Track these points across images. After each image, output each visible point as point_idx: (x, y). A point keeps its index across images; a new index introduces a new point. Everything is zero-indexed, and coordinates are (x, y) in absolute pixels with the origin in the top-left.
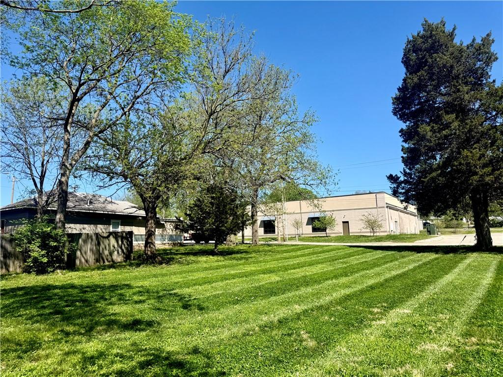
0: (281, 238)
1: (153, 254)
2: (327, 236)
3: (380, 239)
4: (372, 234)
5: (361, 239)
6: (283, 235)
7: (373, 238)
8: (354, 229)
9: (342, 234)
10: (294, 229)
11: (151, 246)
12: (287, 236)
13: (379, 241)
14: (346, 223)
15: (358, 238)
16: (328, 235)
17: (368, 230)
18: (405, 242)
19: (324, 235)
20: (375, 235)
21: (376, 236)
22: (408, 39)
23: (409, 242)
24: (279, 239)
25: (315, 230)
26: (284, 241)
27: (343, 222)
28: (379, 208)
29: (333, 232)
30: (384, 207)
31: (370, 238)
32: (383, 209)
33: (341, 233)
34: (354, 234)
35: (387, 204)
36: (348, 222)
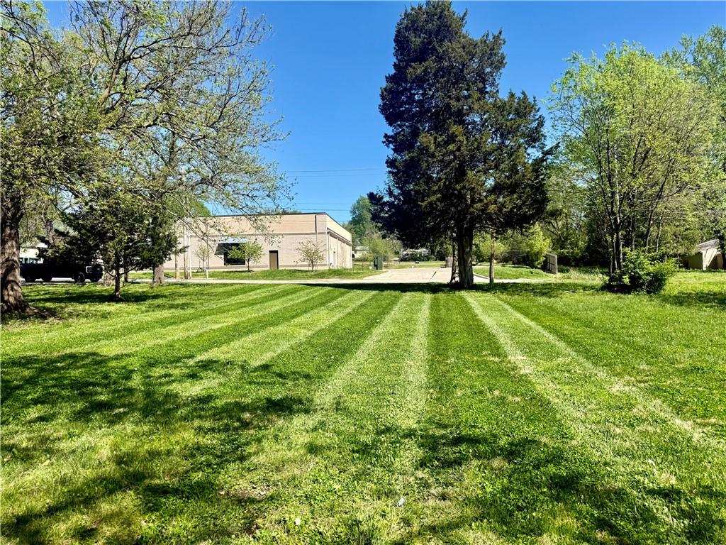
0: (180, 273)
1: (19, 301)
2: (249, 271)
3: (321, 275)
4: (311, 268)
5: (297, 274)
6: (185, 269)
7: (312, 274)
8: (285, 261)
9: (269, 268)
10: (198, 259)
11: (15, 287)
12: (191, 271)
13: (322, 277)
14: (274, 253)
15: (292, 273)
16: (250, 269)
17: (305, 263)
18: (353, 279)
19: (245, 269)
20: (314, 269)
21: (316, 271)
22: (406, 11)
23: (357, 278)
24: (178, 274)
25: (228, 261)
26: (186, 278)
27: (271, 252)
28: (319, 233)
29: (258, 264)
30: (324, 233)
31: (308, 274)
32: (324, 235)
33: (267, 266)
34: (287, 268)
35: (328, 229)
36: (276, 252)
